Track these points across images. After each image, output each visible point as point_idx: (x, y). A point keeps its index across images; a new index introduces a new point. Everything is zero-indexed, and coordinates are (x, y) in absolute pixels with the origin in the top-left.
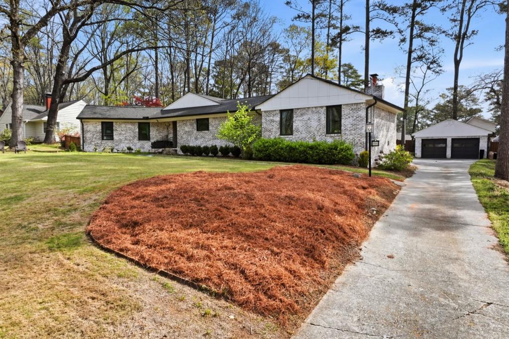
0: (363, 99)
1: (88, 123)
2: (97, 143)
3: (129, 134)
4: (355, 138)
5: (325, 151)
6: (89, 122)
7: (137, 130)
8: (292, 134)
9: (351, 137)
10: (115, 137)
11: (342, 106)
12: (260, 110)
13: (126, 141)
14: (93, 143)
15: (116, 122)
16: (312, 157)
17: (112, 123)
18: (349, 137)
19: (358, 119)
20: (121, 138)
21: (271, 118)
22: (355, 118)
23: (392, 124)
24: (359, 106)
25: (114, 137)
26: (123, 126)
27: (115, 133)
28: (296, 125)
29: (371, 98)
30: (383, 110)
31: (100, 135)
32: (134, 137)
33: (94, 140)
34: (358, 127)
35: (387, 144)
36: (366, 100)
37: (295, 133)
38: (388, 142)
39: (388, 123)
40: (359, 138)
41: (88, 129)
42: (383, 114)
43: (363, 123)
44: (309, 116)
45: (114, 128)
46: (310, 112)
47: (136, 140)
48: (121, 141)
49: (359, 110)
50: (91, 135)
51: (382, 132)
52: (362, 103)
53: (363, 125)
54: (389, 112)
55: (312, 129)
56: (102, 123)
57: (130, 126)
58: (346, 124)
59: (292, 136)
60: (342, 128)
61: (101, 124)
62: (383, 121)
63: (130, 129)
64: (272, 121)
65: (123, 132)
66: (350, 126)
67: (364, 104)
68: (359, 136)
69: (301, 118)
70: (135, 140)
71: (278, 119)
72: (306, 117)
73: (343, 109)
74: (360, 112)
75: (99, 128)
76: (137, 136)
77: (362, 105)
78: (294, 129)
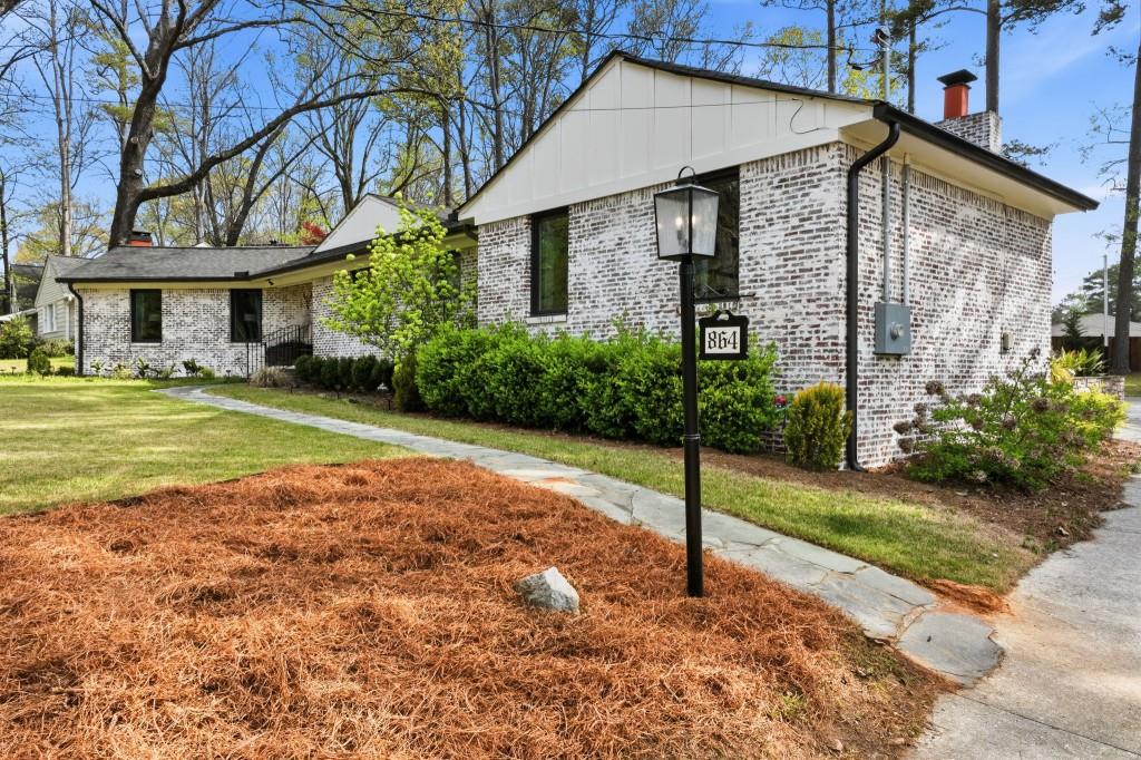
0: (828, 124)
1: (97, 295)
2: (119, 351)
3: (205, 324)
4: (798, 321)
5: (638, 382)
6: (96, 290)
7: (227, 312)
8: (564, 311)
9: (779, 315)
10: (167, 334)
11: (743, 172)
12: (472, 219)
13: (196, 345)
14: (107, 351)
15: (170, 291)
16: (598, 408)
17: (159, 292)
18: (769, 315)
19: (807, 225)
20: (183, 335)
21: (505, 249)
22: (794, 221)
23: (1027, 261)
24: (812, 164)
25: (164, 332)
26: (188, 300)
27: (165, 321)
28: (579, 270)
29: (866, 115)
30: (969, 196)
31: (125, 328)
32: (219, 331)
33: (110, 341)
34: (808, 264)
35: (996, 347)
36: (844, 130)
37: (574, 305)
38: (1004, 338)
39: (1002, 256)
40: (814, 320)
41: (96, 310)
42: (969, 212)
43: (832, 242)
44: (620, 231)
45: (164, 307)
46: (624, 214)
47: (223, 342)
48: (181, 344)
49: (809, 181)
50: (104, 328)
51: (961, 293)
52: (827, 146)
53: (832, 253)
54: (1005, 207)
55: (632, 287)
56: (134, 293)
57: (207, 301)
58: (757, 252)
59: (562, 318)
60: (743, 272)
61: (128, 295)
62: (971, 244)
63: (207, 309)
64: (508, 261)
65: (189, 320)
66: (773, 262)
67: (833, 151)
68: (813, 307)
69: (592, 243)
70: (221, 340)
71: (521, 250)
72: (609, 237)
73: (743, 188)
74: (816, 194)
75: (125, 306)
76: (228, 330)
77: (824, 156)
78: (571, 289)
